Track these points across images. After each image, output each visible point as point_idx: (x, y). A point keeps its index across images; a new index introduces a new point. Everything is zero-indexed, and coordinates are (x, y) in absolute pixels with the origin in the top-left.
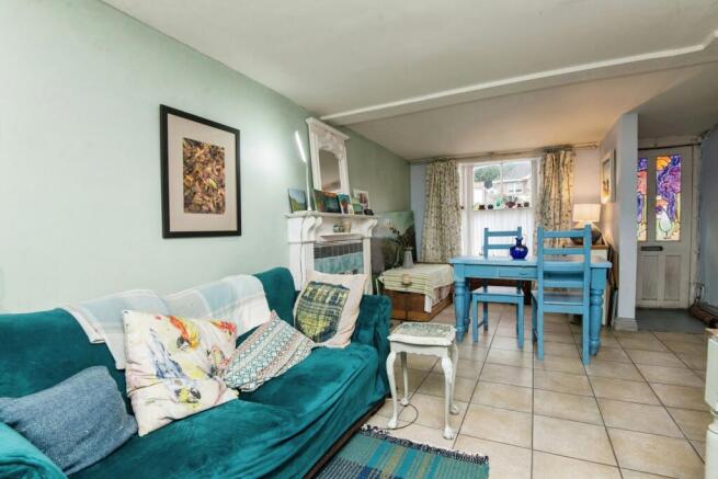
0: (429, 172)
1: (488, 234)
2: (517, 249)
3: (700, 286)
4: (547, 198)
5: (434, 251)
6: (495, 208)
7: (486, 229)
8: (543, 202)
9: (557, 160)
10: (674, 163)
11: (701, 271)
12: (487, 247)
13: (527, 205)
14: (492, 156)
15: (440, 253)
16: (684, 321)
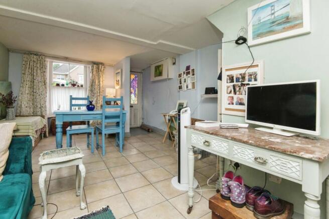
0: (25, 59)
1: (72, 99)
2: (91, 106)
3: (143, 119)
4: (94, 84)
5: (28, 109)
6: (65, 86)
7: (71, 96)
8: (92, 86)
9: (98, 68)
10: (136, 77)
11: (143, 114)
12: (71, 105)
13: (82, 86)
14: (66, 59)
15: (32, 109)
16: (140, 131)
